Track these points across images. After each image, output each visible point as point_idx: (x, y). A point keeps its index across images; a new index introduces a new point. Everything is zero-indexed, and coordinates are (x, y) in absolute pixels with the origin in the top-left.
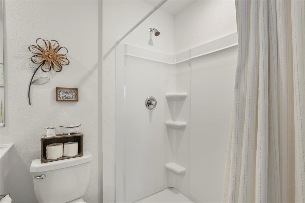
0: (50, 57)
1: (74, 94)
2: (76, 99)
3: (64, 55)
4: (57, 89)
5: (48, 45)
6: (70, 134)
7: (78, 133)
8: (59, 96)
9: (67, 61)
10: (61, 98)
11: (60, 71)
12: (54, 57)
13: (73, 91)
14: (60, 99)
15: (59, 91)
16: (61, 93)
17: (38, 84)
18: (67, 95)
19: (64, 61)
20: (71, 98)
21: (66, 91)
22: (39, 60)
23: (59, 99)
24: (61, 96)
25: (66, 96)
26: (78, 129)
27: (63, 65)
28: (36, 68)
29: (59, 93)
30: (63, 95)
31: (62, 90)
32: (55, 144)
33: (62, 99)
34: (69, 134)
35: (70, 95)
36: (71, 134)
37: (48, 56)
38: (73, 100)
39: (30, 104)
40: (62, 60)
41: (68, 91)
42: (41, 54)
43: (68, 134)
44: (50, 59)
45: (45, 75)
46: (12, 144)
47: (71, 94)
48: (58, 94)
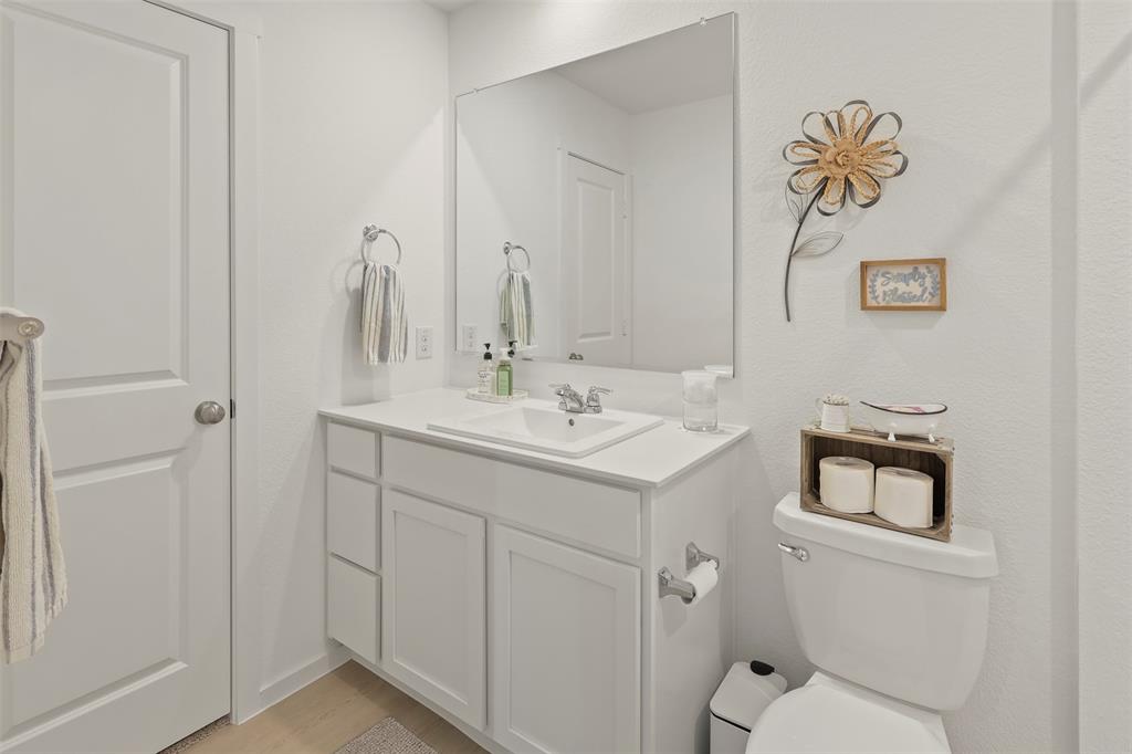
0: (840, 162)
1: (928, 282)
2: (936, 302)
3: (886, 142)
4: (864, 266)
5: (835, 124)
6: (896, 436)
7: (932, 440)
8: (874, 292)
9: (897, 161)
10: (880, 299)
11: (874, 201)
12: (852, 159)
13: (922, 270)
14: (874, 303)
15: (871, 273)
16: (880, 280)
17: (812, 256)
18: (902, 287)
19: (886, 165)
20: (915, 296)
21: (895, 271)
22: (810, 180)
23: (871, 302)
24: (880, 290)
25: (896, 289)
26: (933, 425)
27: (886, 177)
28: (806, 206)
29: (873, 281)
30: (886, 288)
31: (883, 270)
32: (851, 460)
33: (883, 304)
34: (892, 438)
35: (914, 288)
36: (898, 437)
37: (836, 160)
38: (926, 304)
39: (789, 320)
40: (879, 163)
41: (908, 270)
42: (816, 161)
43: (885, 436)
44: (840, 170)
45: (830, 225)
46: (747, 428)
47: (916, 281)
48: (869, 283)
